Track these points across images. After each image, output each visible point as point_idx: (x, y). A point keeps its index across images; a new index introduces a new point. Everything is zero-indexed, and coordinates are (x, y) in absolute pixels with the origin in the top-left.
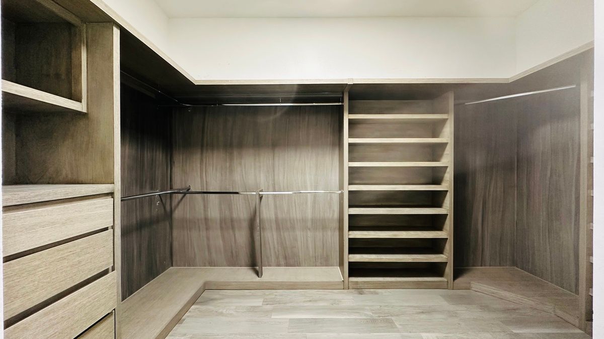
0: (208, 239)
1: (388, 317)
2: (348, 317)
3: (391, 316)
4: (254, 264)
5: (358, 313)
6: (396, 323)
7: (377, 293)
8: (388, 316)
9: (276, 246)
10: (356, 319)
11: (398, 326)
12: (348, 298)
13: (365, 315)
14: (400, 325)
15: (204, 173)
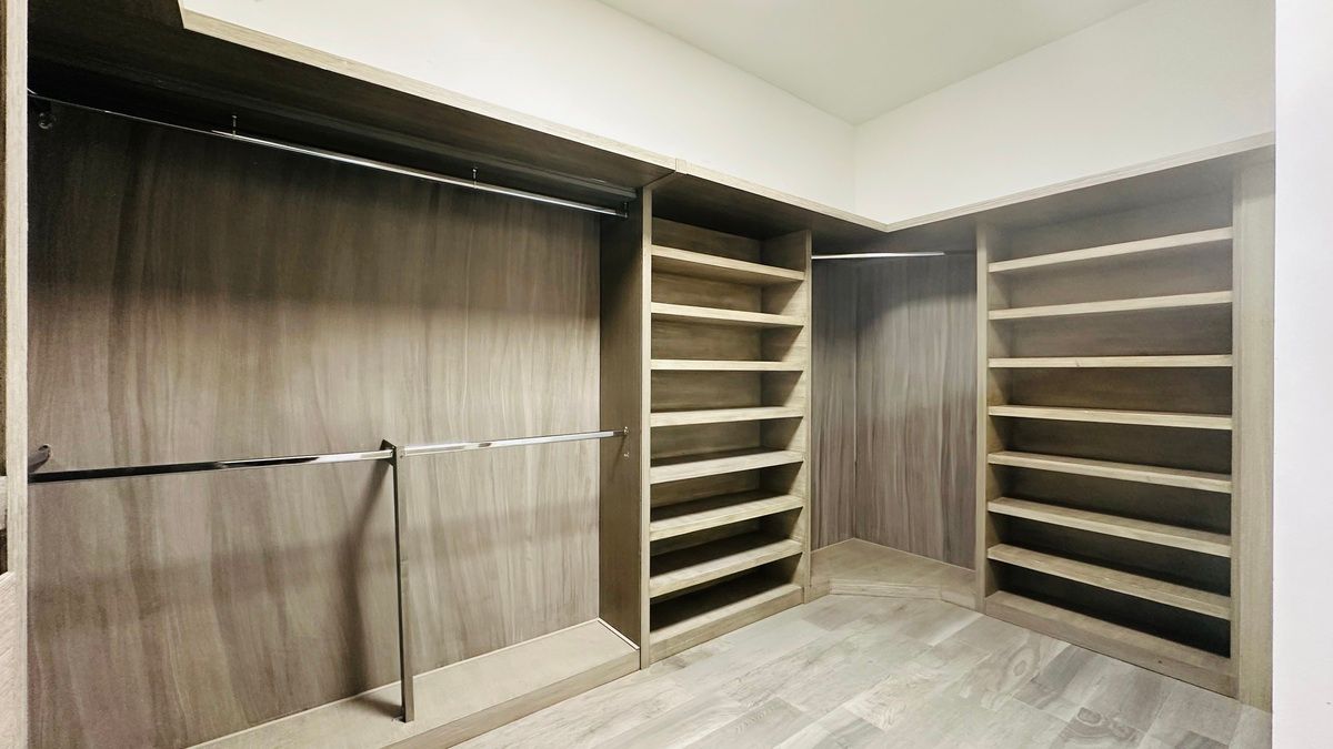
1: (770, 699)
3: (773, 692)
5: (714, 712)
6: (793, 704)
7: (708, 655)
8: (768, 695)
10: (722, 730)
11: (802, 708)
12: (666, 689)
13: (732, 711)
14: (803, 703)
15: (131, 394)
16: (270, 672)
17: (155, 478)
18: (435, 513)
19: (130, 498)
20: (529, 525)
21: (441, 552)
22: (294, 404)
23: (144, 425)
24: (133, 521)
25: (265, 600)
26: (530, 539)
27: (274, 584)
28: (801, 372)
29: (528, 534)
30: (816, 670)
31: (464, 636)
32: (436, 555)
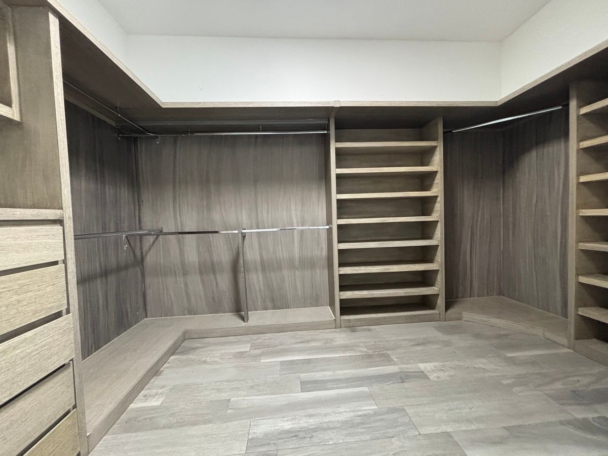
0: (186, 285)
1: (383, 352)
2: (342, 355)
3: (387, 350)
4: (239, 309)
5: (352, 350)
6: (392, 357)
7: (370, 330)
8: (383, 351)
9: (262, 288)
10: (351, 356)
11: (395, 360)
12: (341, 337)
13: (360, 351)
14: (397, 358)
15: (178, 213)
16: (214, 298)
17: (184, 235)
18: (261, 255)
19: (179, 241)
20: (297, 263)
21: (264, 269)
22: (217, 216)
23: (181, 222)
24: (180, 250)
25: (212, 276)
26: (297, 269)
27: (214, 272)
28: (437, 196)
29: (297, 266)
30: (419, 348)
31: (273, 300)
32: (262, 270)
